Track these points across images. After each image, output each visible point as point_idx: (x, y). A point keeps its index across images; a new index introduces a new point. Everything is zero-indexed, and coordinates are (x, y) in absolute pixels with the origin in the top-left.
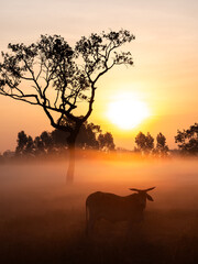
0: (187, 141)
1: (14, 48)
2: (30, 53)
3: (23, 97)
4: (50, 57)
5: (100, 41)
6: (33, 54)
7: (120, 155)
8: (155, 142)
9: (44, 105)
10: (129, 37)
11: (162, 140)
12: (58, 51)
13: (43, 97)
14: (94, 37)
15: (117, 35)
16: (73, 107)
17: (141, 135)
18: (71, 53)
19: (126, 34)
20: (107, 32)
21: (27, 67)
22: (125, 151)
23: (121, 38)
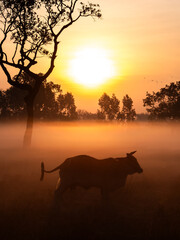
0: (157, 104)
4: (9, 6)
11: (128, 102)
16: (33, 62)
17: (106, 97)
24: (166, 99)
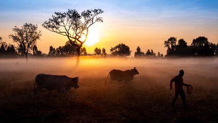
0: (114, 51)
1: (57, 14)
2: (63, 16)
3: (60, 33)
4: (70, 18)
5: (91, 12)
6: (64, 17)
7: (88, 56)
8: (102, 51)
9: (68, 36)
10: (101, 11)
11: (104, 50)
12: (75, 16)
13: (68, 33)
14: (88, 11)
15: (97, 11)
16: (80, 37)
17: (97, 49)
18: (79, 17)
19: (100, 10)
20: (93, 10)
21: (62, 21)
22: (89, 55)
23: (98, 12)
24: (118, 49)
